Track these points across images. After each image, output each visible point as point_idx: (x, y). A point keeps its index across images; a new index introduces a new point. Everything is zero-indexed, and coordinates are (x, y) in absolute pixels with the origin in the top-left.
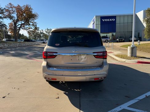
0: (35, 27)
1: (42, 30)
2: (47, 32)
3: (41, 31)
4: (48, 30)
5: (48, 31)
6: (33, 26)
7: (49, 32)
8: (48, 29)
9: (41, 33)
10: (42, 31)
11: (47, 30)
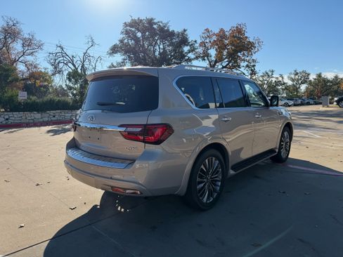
0: (252, 70)
1: (281, 76)
2: (293, 80)
3: (277, 78)
4: (297, 74)
5: (297, 77)
6: (247, 69)
7: (298, 80)
8: (298, 72)
9: (278, 83)
10: (280, 79)
11: (293, 76)
